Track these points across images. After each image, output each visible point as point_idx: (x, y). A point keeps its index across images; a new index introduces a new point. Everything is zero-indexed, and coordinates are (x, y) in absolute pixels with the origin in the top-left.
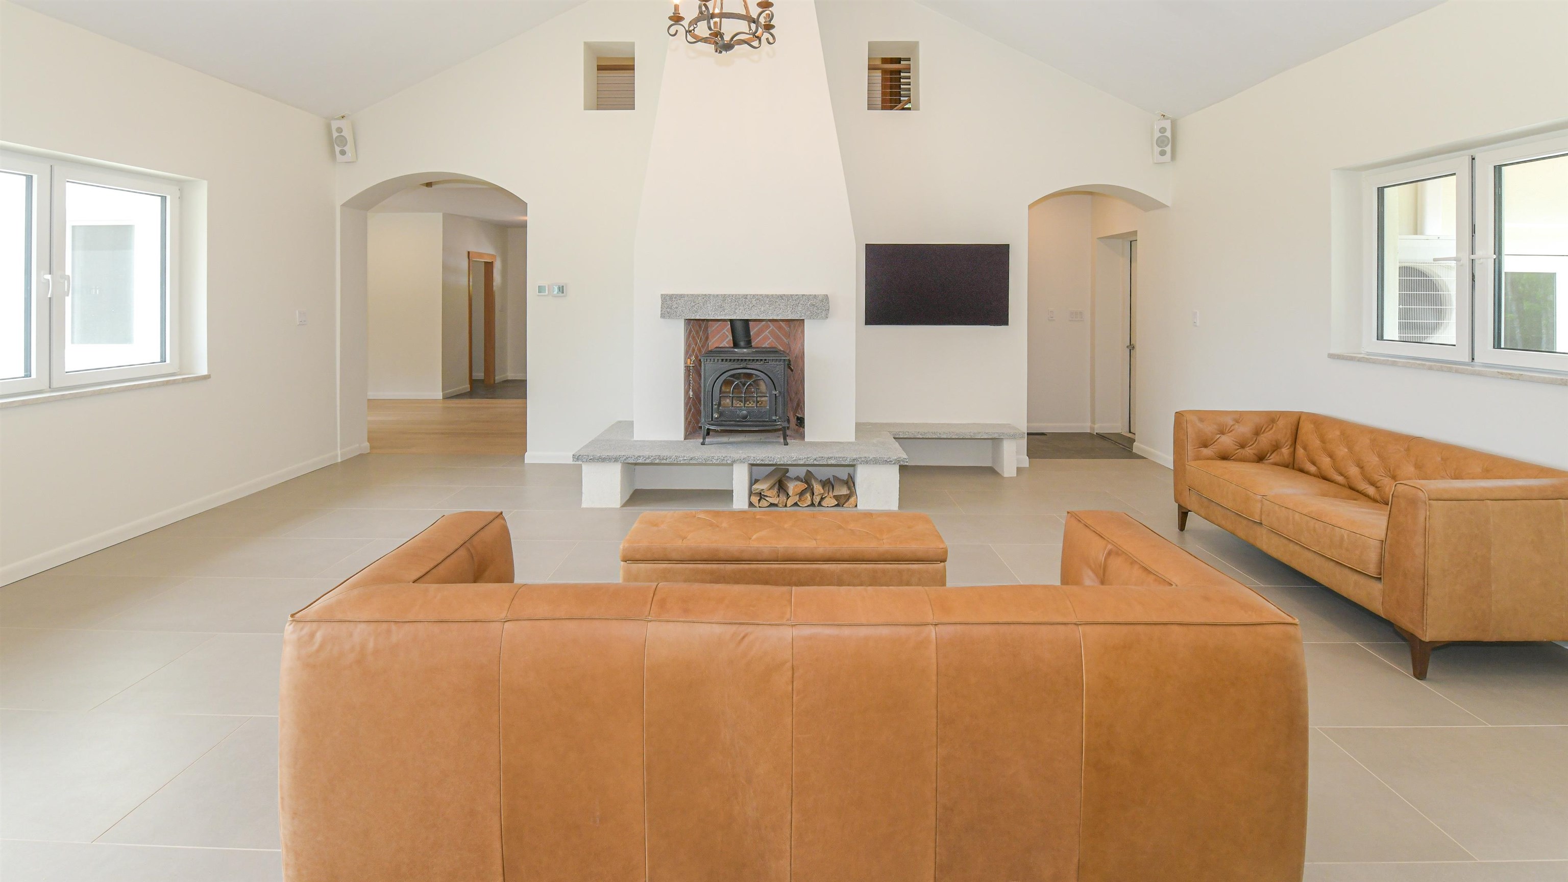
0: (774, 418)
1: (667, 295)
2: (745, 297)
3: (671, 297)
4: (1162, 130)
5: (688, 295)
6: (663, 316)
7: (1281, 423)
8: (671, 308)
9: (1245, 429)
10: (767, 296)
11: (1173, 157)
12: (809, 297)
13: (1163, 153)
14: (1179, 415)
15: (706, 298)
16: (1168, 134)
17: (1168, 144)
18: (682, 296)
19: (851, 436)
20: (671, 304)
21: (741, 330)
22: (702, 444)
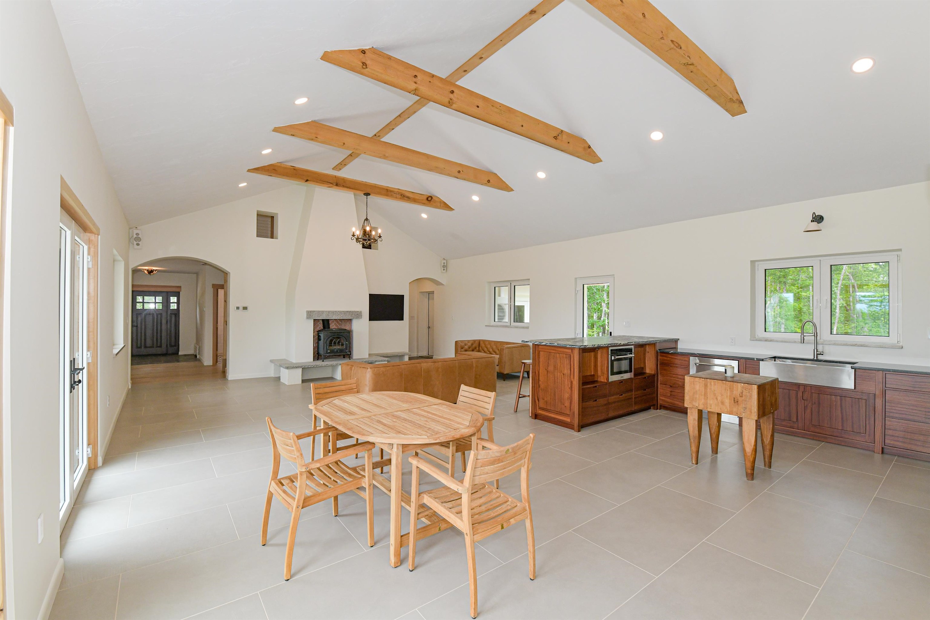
0: (346, 351)
1: (309, 311)
2: (336, 312)
3: (311, 311)
4: (444, 263)
5: (317, 311)
6: (307, 318)
7: (476, 342)
8: (310, 316)
9: (469, 344)
10: (343, 311)
11: (447, 271)
12: (356, 312)
13: (444, 270)
14: (456, 342)
15: (323, 312)
16: (445, 264)
17: (445, 267)
18: (314, 311)
19: (368, 357)
20: (309, 314)
21: (326, 323)
22: (323, 361)
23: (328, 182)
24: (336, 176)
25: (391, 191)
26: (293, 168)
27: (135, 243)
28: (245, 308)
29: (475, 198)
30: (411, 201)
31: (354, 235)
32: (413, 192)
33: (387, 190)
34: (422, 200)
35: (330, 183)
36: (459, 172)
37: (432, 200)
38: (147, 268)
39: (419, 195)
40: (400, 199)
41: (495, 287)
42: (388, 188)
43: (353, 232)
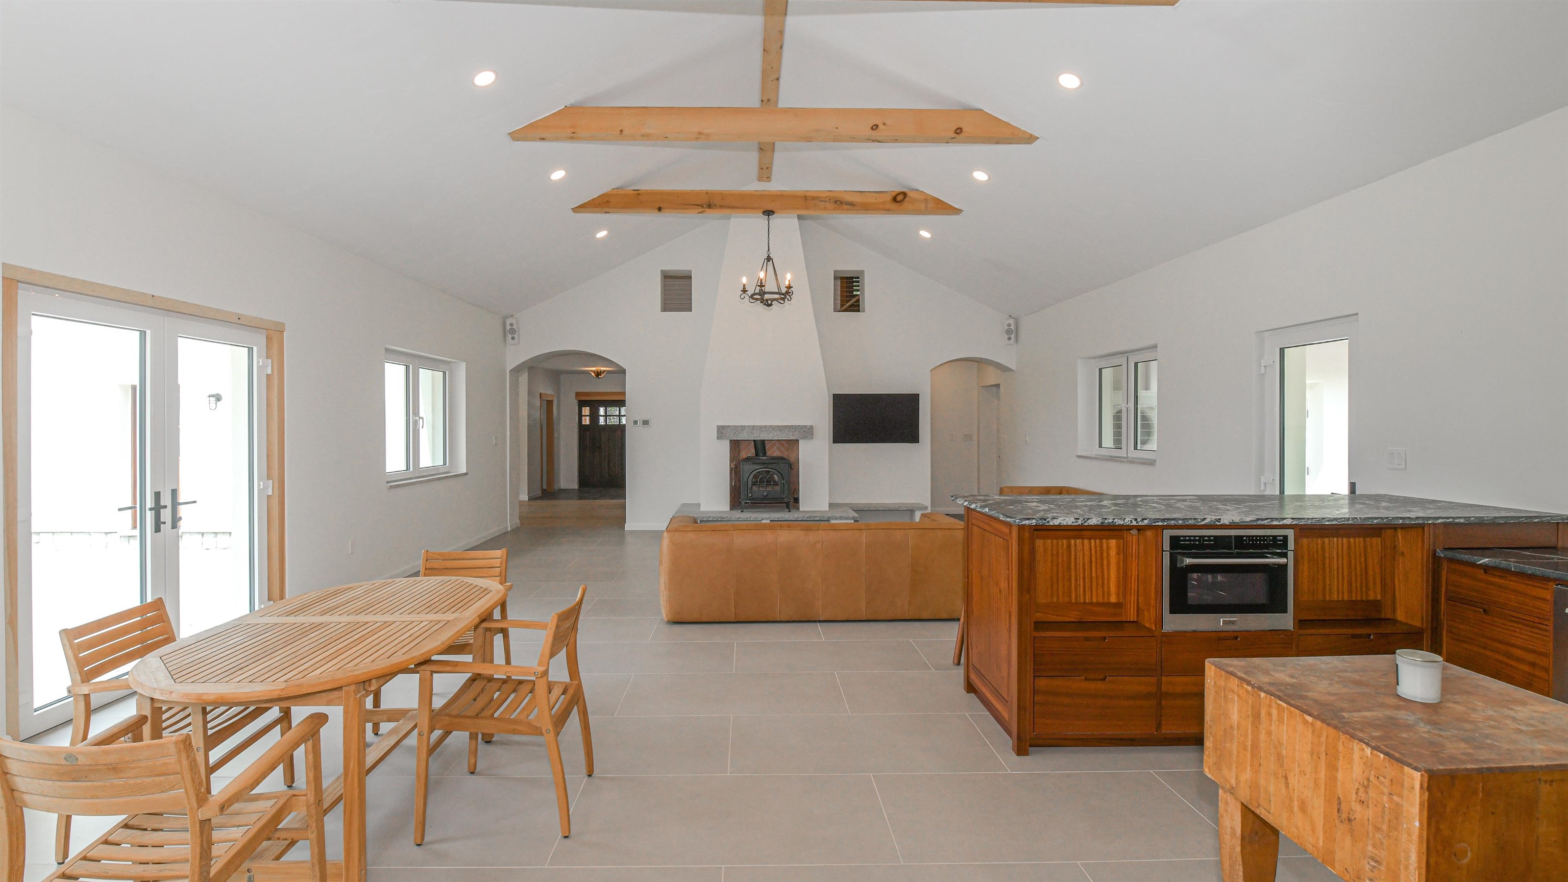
0: (783, 496)
1: (720, 426)
2: (766, 427)
3: (723, 427)
4: (1009, 325)
5: (732, 426)
6: (718, 438)
8: (723, 434)
10: (778, 426)
11: (1017, 341)
12: (803, 427)
13: (1009, 339)
15: (743, 427)
16: (1012, 327)
17: (1012, 333)
18: (729, 426)
19: (826, 508)
20: (722, 431)
21: (760, 446)
22: (742, 511)
23: (694, 205)
24: (708, 192)
25: (814, 198)
26: (637, 192)
27: (510, 336)
28: (646, 423)
29: (980, 176)
30: (857, 210)
31: (744, 291)
32: (861, 192)
33: (806, 198)
34: (884, 203)
35: (698, 205)
36: (875, 127)
37: (907, 199)
38: (594, 369)
39: (875, 195)
40: (834, 209)
41: (1100, 370)
42: (808, 194)
43: (744, 285)
